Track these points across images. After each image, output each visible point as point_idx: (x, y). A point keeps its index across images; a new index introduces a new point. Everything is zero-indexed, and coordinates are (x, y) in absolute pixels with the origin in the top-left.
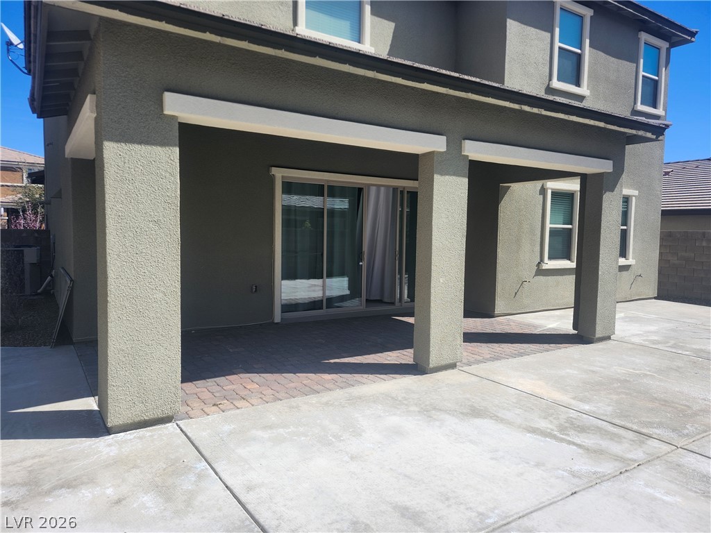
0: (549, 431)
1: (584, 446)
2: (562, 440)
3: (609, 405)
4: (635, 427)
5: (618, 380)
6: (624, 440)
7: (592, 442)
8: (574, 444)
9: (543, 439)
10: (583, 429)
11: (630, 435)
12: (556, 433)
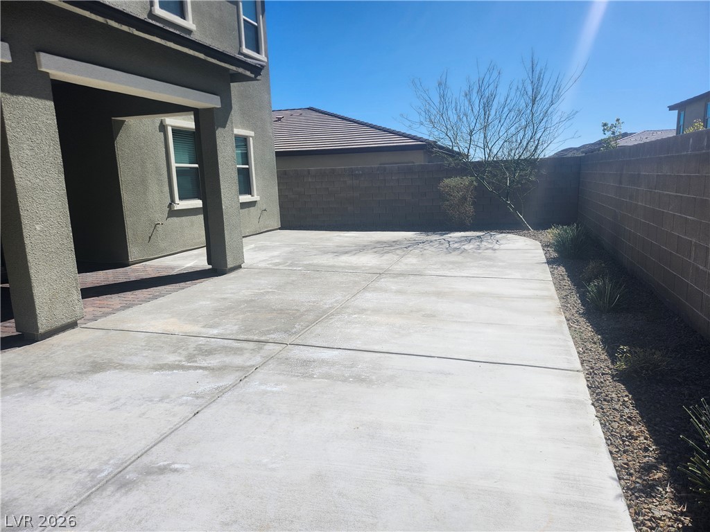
0: (177, 363)
1: (209, 367)
2: (189, 368)
3: (235, 325)
4: (256, 338)
5: (246, 302)
6: (245, 351)
7: (218, 361)
8: (201, 368)
9: (170, 372)
10: (210, 352)
11: (251, 345)
12: (183, 363)
